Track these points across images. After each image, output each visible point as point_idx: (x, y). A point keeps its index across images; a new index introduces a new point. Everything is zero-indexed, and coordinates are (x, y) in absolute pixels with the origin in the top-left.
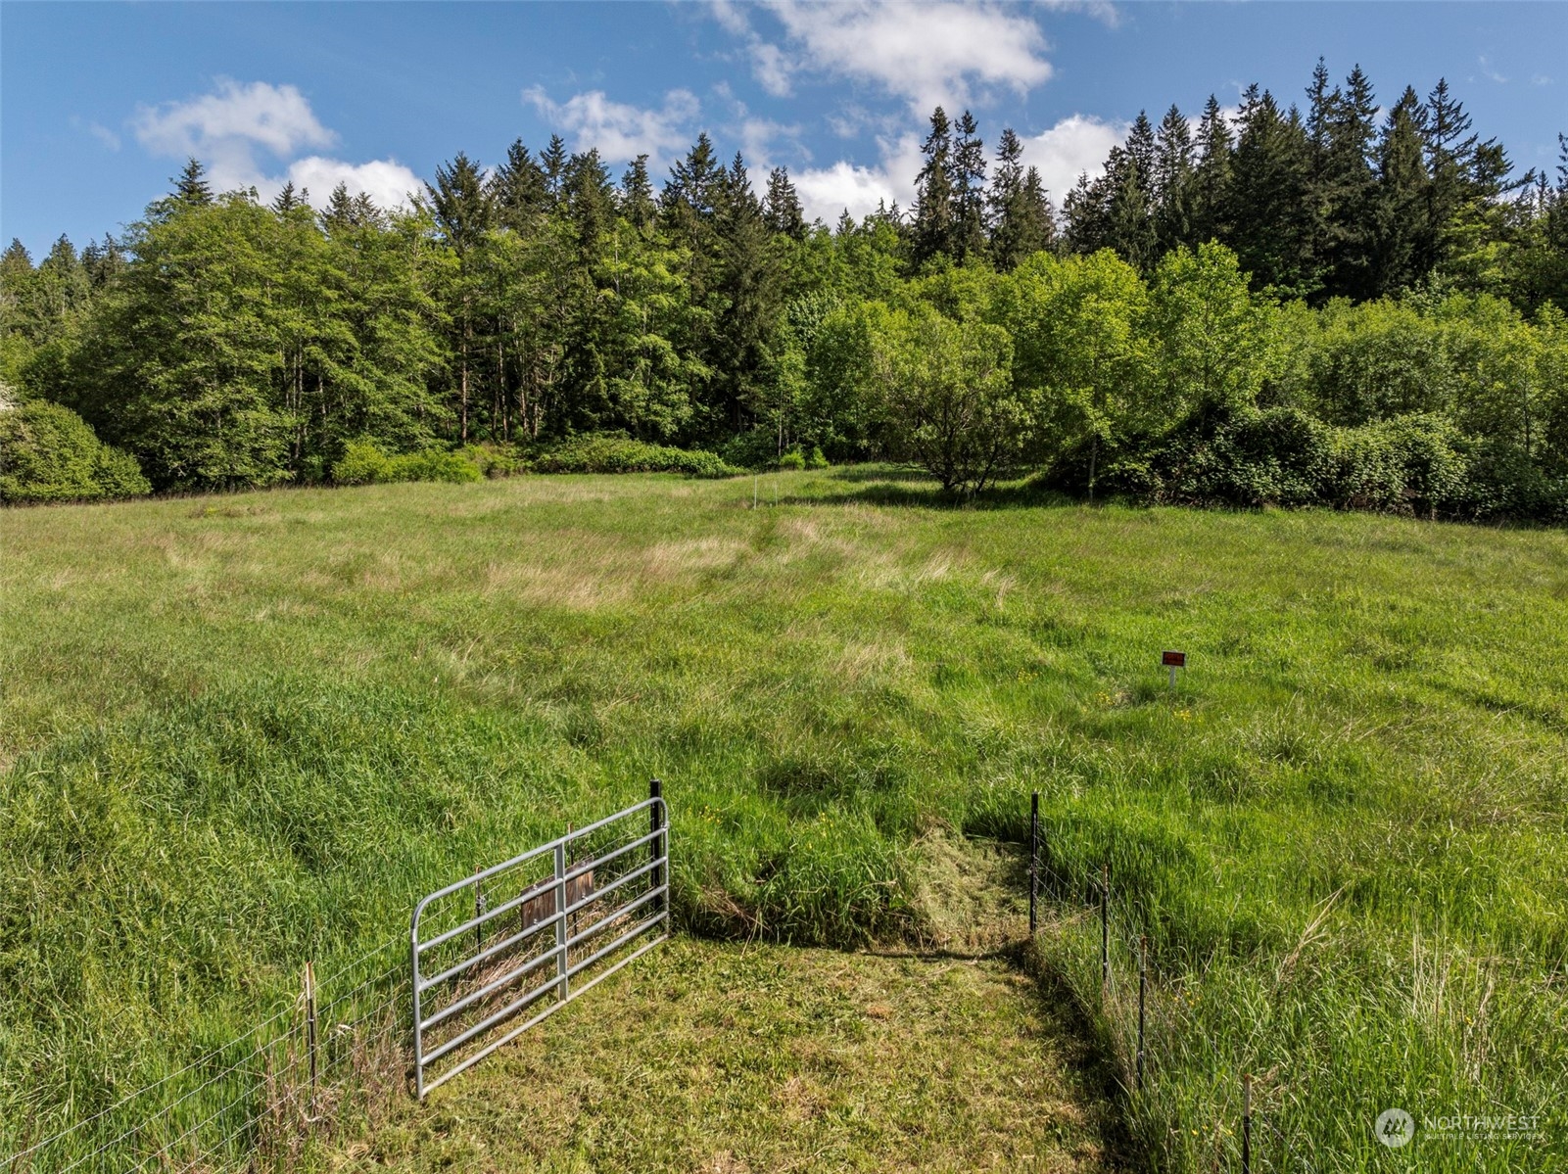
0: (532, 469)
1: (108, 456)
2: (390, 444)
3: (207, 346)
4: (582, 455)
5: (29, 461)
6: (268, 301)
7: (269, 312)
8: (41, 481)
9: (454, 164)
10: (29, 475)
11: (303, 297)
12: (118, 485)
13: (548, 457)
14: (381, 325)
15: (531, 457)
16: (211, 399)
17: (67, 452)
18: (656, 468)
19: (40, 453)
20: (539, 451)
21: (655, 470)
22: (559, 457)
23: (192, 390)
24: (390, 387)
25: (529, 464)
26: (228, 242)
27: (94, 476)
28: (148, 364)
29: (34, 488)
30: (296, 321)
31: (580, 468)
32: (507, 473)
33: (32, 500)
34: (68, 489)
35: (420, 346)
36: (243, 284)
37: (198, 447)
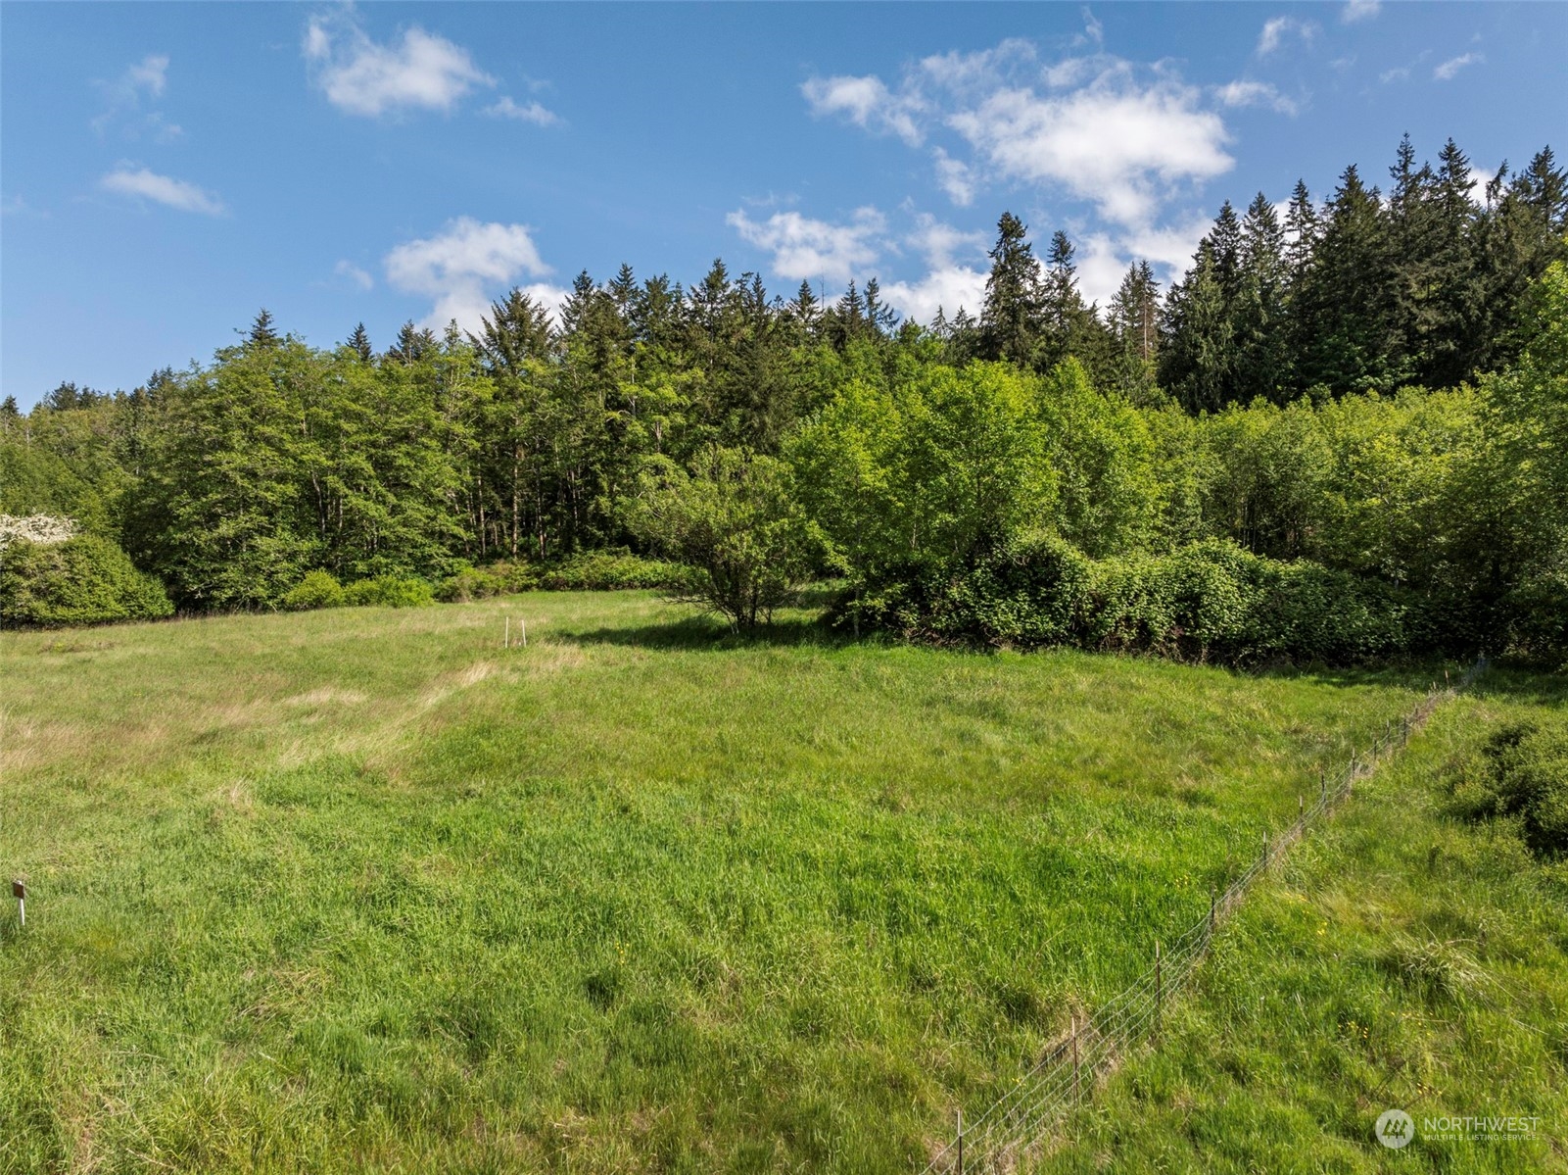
0: (538, 586)
1: (135, 580)
2: (406, 564)
3: (224, 480)
4: (581, 574)
5: (60, 587)
6: (285, 436)
7: (288, 446)
8: (70, 605)
9: (508, 299)
10: (60, 601)
11: (326, 433)
12: (141, 607)
13: (552, 574)
14: (400, 455)
15: (538, 575)
16: (226, 529)
17: (98, 579)
18: (646, 584)
19: (72, 579)
20: (545, 569)
21: (644, 587)
22: (561, 574)
23: (212, 520)
24: (403, 511)
25: (535, 581)
26: (256, 386)
27: (122, 600)
28: (177, 498)
29: (61, 612)
30: (315, 454)
31: (577, 586)
32: (496, 592)
33: (58, 624)
34: (92, 613)
35: (447, 473)
36: (263, 422)
37: (220, 571)
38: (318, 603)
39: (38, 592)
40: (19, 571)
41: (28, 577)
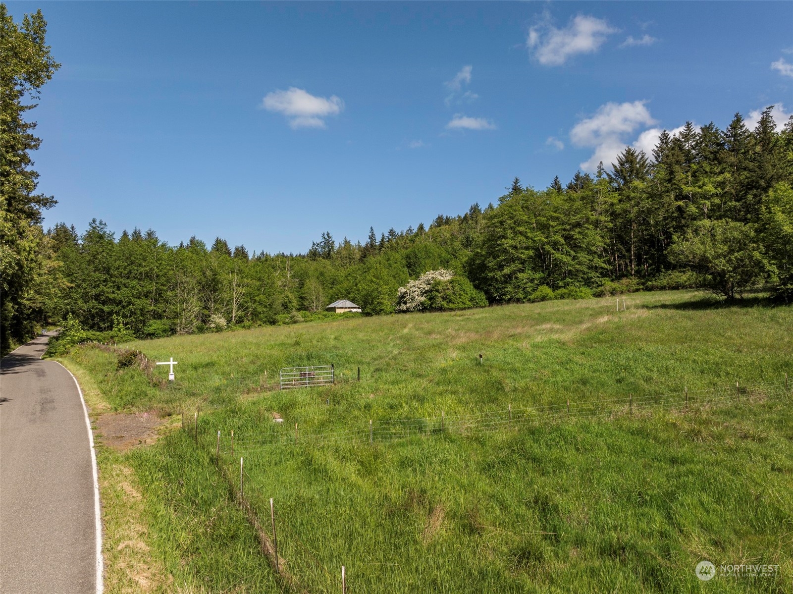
0: (643, 289)
1: (474, 293)
2: (580, 282)
3: (505, 251)
4: (665, 282)
5: (450, 296)
6: (528, 230)
7: (529, 234)
8: (454, 303)
9: (625, 152)
10: (450, 301)
11: (543, 227)
12: (477, 303)
13: (650, 283)
14: (576, 234)
15: (643, 284)
16: (506, 271)
17: (462, 293)
19: (454, 293)
20: (647, 281)
22: (654, 283)
23: (501, 267)
24: (578, 258)
25: (641, 287)
26: (515, 211)
27: (470, 300)
28: (488, 259)
29: (451, 305)
30: (540, 237)
31: (663, 288)
33: (452, 310)
34: (461, 306)
35: (597, 239)
36: (519, 225)
37: (505, 288)
38: (544, 299)
39: (444, 298)
40: (437, 291)
41: (440, 293)
